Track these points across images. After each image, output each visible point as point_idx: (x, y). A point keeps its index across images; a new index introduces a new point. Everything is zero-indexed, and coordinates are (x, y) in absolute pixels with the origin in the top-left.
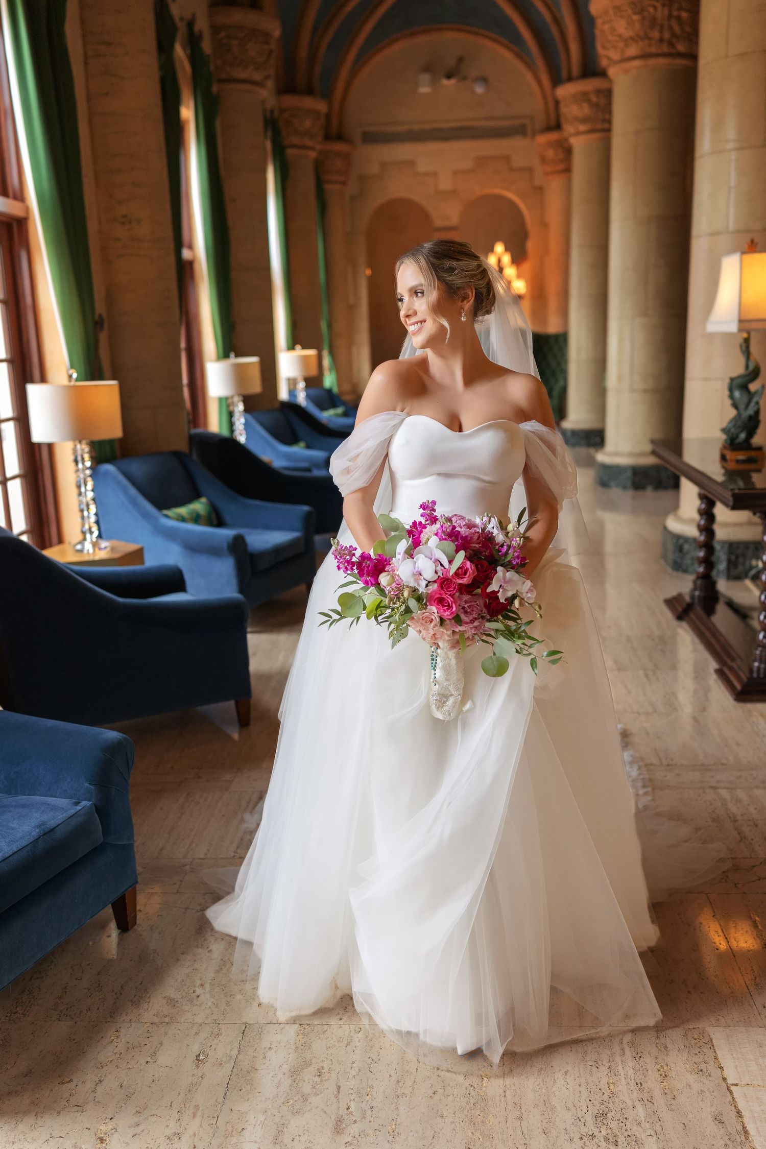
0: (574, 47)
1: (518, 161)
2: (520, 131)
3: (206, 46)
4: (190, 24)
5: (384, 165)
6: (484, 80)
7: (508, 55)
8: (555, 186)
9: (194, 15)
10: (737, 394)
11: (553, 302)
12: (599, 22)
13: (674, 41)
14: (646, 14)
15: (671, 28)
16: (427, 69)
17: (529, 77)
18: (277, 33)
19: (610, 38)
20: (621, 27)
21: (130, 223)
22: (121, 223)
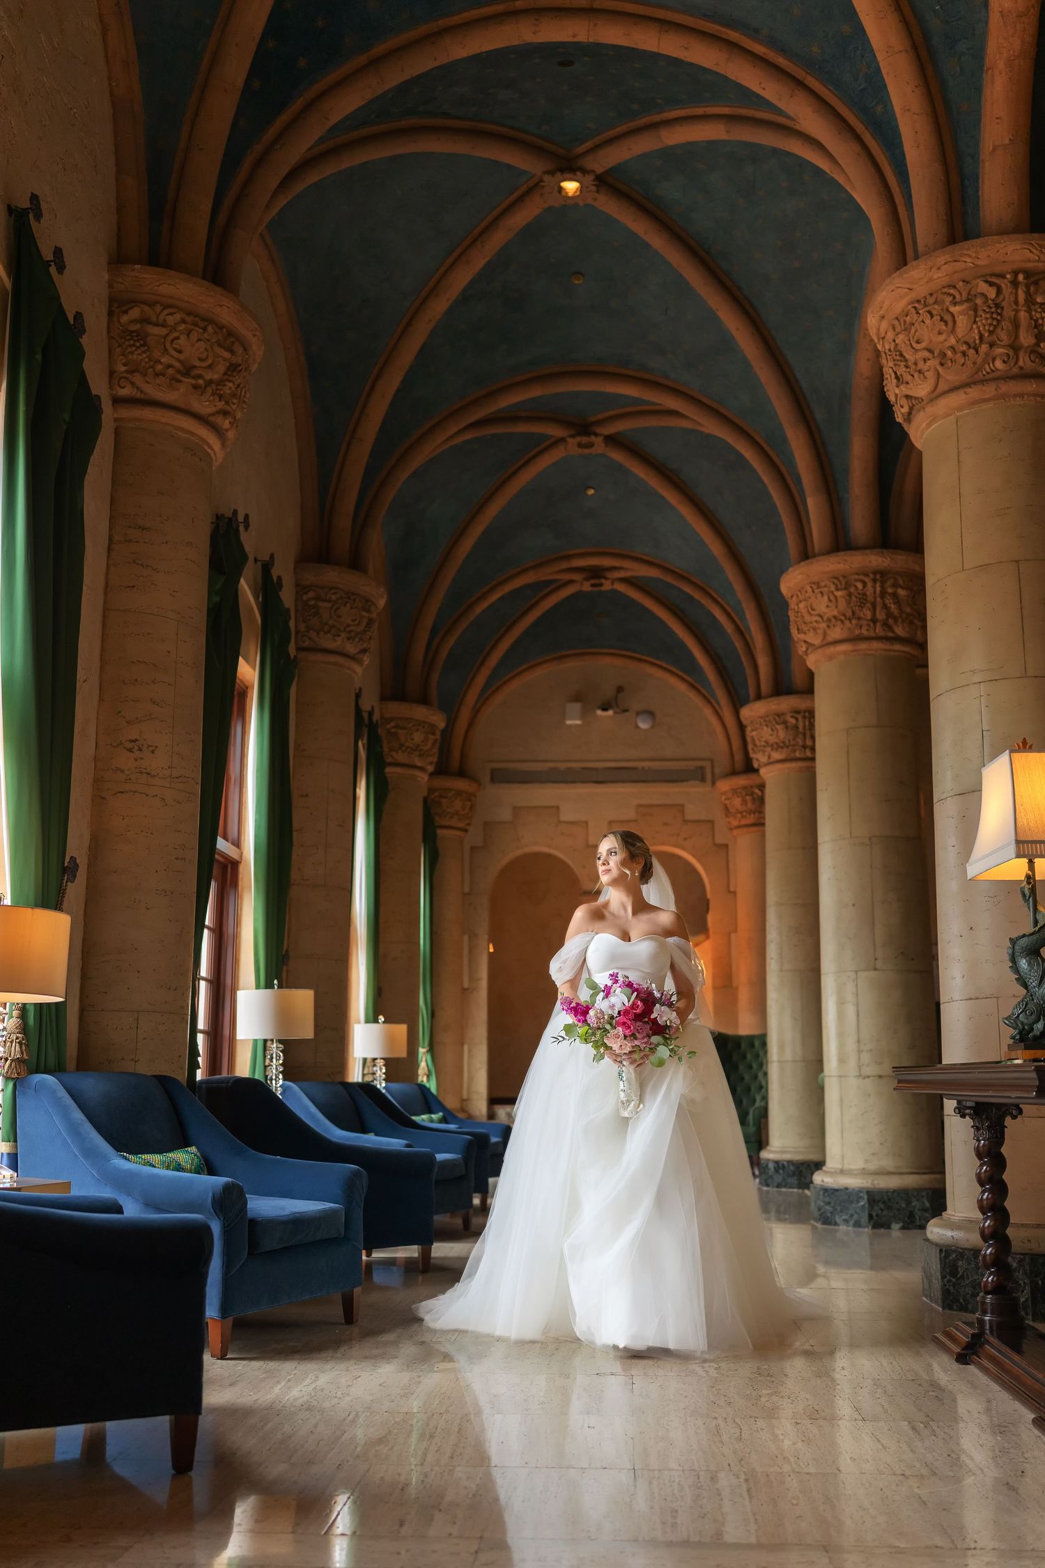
0: (763, 661)
1: (692, 812)
2: (699, 775)
3: (287, 597)
4: (267, 567)
5: (517, 810)
6: (651, 714)
7: (682, 687)
8: (743, 845)
9: (272, 556)
10: (1023, 963)
11: (744, 996)
12: (793, 605)
13: (891, 621)
14: (852, 590)
15: (885, 606)
16: (577, 698)
17: (708, 712)
18: (382, 602)
19: (807, 618)
20: (822, 605)
21: (140, 750)
22: (128, 750)
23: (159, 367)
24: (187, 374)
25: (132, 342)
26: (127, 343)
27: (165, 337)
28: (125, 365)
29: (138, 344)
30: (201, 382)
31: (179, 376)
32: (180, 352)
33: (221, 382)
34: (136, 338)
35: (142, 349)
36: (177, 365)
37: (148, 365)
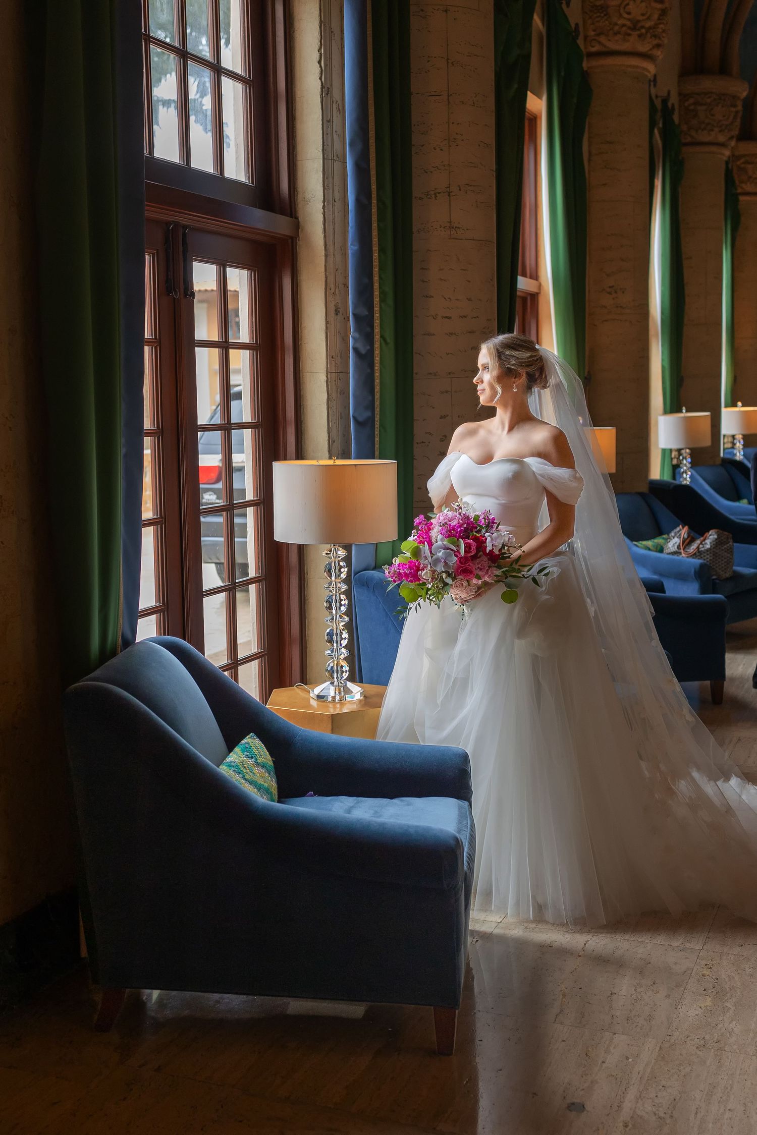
3: (676, 115)
4: (665, 101)
18: (744, 95)
21: (616, 292)
22: (608, 293)
23: (616, 28)
24: (634, 28)
25: (598, 14)
26: (595, 15)
27: (619, 6)
28: (594, 31)
29: (602, 15)
30: (643, 31)
31: (629, 31)
32: (629, 13)
33: (655, 27)
34: (601, 11)
35: (606, 17)
36: (628, 23)
37: (608, 28)
